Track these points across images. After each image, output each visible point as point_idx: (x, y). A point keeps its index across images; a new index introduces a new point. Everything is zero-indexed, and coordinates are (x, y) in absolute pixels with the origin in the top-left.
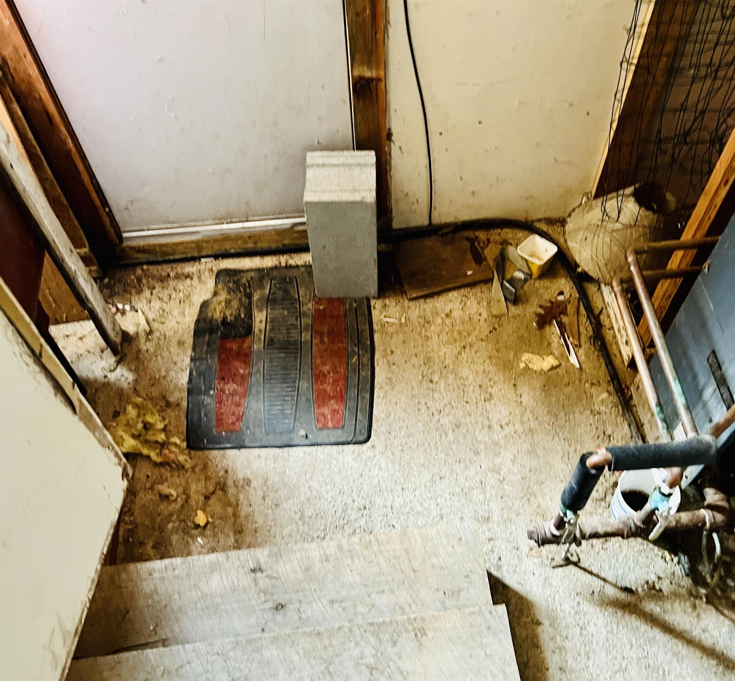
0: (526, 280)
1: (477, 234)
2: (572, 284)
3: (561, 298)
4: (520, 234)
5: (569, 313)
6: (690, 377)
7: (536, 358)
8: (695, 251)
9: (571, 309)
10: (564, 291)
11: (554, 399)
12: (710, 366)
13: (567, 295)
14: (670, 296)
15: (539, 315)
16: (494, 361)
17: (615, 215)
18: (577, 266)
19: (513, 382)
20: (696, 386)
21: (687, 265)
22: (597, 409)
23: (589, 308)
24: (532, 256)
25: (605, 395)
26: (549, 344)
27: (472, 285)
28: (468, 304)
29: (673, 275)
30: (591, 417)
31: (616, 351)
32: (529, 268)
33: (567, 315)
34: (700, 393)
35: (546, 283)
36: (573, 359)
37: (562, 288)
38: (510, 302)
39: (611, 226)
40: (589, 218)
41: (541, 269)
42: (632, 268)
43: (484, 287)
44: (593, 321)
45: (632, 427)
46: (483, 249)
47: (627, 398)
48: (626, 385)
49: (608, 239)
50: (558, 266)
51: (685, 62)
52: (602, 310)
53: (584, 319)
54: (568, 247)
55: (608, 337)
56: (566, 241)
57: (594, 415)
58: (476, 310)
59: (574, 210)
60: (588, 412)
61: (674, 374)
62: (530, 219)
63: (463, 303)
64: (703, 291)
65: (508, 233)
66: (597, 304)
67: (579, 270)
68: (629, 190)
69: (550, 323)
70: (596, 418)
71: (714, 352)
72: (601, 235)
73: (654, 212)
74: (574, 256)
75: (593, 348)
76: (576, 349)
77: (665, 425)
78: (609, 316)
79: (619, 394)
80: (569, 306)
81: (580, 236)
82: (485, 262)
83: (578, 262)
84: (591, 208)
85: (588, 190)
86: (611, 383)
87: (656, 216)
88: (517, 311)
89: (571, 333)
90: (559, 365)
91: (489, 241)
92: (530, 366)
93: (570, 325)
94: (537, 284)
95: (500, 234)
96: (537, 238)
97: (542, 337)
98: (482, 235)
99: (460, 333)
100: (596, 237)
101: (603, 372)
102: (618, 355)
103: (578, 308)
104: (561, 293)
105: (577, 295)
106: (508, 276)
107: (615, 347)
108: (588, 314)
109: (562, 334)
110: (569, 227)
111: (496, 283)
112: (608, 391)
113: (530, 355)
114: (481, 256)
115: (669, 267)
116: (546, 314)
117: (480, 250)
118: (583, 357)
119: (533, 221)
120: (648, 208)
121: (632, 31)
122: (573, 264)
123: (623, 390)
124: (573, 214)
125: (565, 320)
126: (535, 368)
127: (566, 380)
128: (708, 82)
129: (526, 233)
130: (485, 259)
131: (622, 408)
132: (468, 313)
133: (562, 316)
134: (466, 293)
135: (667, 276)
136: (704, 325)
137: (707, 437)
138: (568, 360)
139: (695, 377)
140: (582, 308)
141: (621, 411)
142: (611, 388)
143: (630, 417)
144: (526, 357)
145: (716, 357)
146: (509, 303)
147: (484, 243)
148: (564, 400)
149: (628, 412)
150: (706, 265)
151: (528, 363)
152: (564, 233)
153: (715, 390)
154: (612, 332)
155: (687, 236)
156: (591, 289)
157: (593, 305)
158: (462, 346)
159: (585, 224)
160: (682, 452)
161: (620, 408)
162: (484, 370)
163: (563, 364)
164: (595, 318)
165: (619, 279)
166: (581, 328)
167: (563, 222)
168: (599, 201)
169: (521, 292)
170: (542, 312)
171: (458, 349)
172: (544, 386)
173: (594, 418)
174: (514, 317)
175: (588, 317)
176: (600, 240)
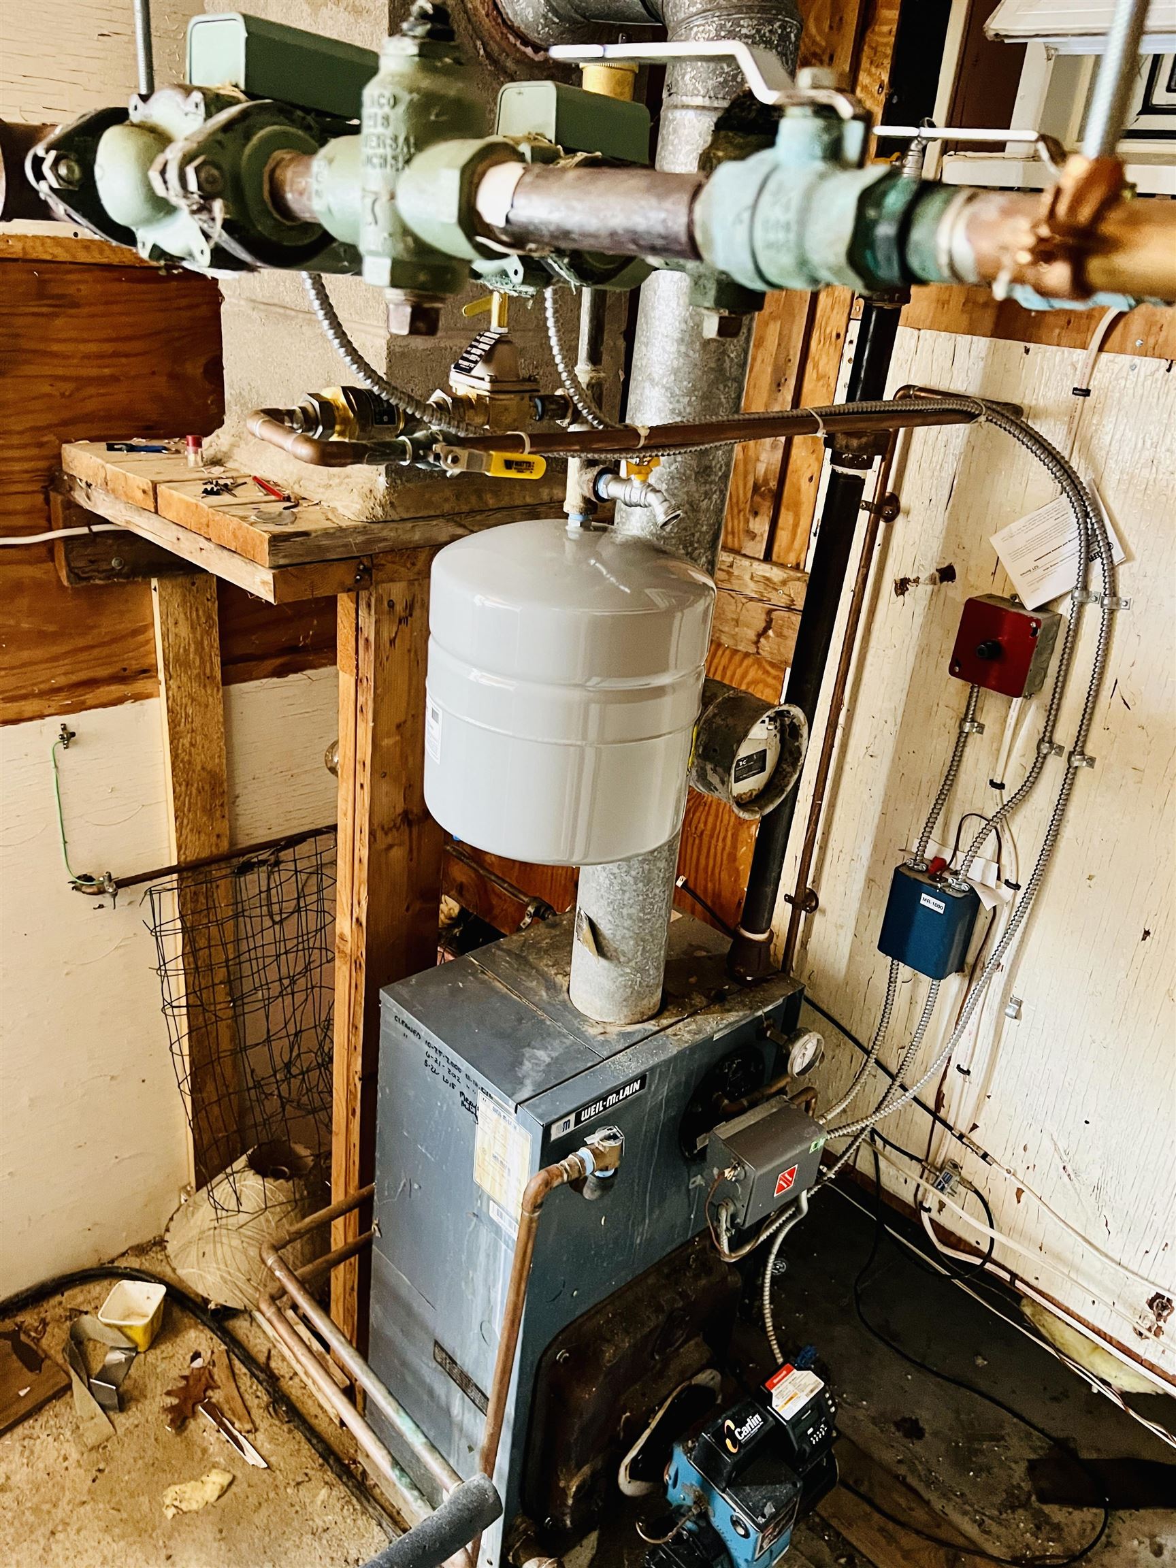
0: (130, 1361)
1: (19, 1319)
2: (210, 1334)
3: (198, 1363)
4: (96, 1289)
5: (219, 1383)
6: (426, 1398)
7: (188, 1488)
8: (356, 1211)
9: (220, 1374)
10: (200, 1350)
11: (244, 1546)
12: (440, 1364)
13: (207, 1355)
14: (352, 1289)
15: (171, 1409)
16: (117, 1531)
17: (233, 1205)
18: (206, 1301)
19: (163, 1553)
20: (439, 1407)
21: (355, 1237)
22: (321, 1523)
23: (248, 1359)
24: (127, 1316)
25: (324, 1492)
26: (204, 1451)
27: (35, 1410)
28: (37, 1449)
29: (343, 1257)
30: (316, 1544)
31: (314, 1410)
32: (128, 1338)
33: (219, 1387)
34: (448, 1412)
35: (166, 1348)
36: (252, 1457)
37: (195, 1347)
38: (112, 1408)
39: (233, 1221)
40: (199, 1223)
41: (149, 1330)
42: (278, 1273)
43: (59, 1406)
44: (262, 1376)
45: (384, 1525)
46: (37, 1341)
47: (359, 1478)
48: (350, 1459)
49: (236, 1242)
50: (177, 1312)
51: (247, 986)
52: (269, 1351)
53: (246, 1381)
54: (181, 1280)
55: (293, 1391)
56: (174, 1270)
57: (320, 1539)
58: (56, 1454)
59: (171, 1219)
60: (308, 1538)
61: (394, 1404)
62: (105, 1259)
63: (27, 1453)
64: (387, 1264)
65: (75, 1297)
66: (258, 1346)
67: (212, 1306)
68: (242, 1162)
69: (194, 1414)
70: (324, 1542)
71: (436, 1343)
72: (225, 1240)
73: (288, 1180)
74: (194, 1287)
75: (277, 1422)
76: (251, 1436)
77: (416, 1493)
78: (284, 1359)
79: (345, 1479)
80: (215, 1371)
81: (194, 1252)
82: (48, 1362)
83: (205, 1295)
84: (197, 1206)
85: (185, 1182)
86: (326, 1466)
87: (291, 1183)
88: (131, 1420)
89: (234, 1414)
90: (234, 1478)
91: (44, 1323)
92: (184, 1506)
93: (228, 1402)
94: (151, 1357)
95: (60, 1303)
96: (127, 1284)
97: (189, 1444)
98: (28, 1318)
99: (36, 1510)
100: (218, 1245)
101: (307, 1456)
102: (321, 1415)
103: (231, 1367)
104: (196, 1355)
105: (224, 1347)
106: (97, 1367)
107: (310, 1402)
108: (249, 1370)
109: (221, 1424)
110: (171, 1248)
111: (79, 1388)
112: (327, 1483)
113: (177, 1488)
114: (36, 1353)
115: (333, 1248)
116: (184, 1401)
117: (32, 1344)
118: (267, 1445)
119: (112, 1261)
120: (277, 1175)
121: (162, 970)
122: (199, 1300)
123: (348, 1466)
124: (172, 1225)
125: (216, 1396)
126: (194, 1507)
127: (253, 1500)
128: (288, 999)
129: (106, 1283)
130: (48, 1357)
131: (358, 1500)
132: (41, 1465)
133: (210, 1393)
134: (26, 1432)
135: (336, 1263)
136: (409, 1311)
137: (476, 1478)
138: (245, 1462)
139: (431, 1393)
140: (236, 1362)
141: (358, 1507)
142: (330, 1476)
143: (374, 1508)
144: (170, 1495)
145: (443, 1350)
146: (111, 1413)
147: (36, 1331)
148: (261, 1539)
149: (369, 1501)
150: (374, 1226)
151: (177, 1503)
152: (167, 1257)
153: (463, 1399)
154: (296, 1380)
155: (338, 1196)
156: (240, 1326)
157: (254, 1351)
158: (48, 1533)
159: (195, 1232)
160: (449, 1523)
161: (354, 1501)
162: (105, 1558)
163: (239, 1475)
164: (262, 1371)
165: (267, 1297)
166: (246, 1397)
167: (160, 1243)
168: (204, 1192)
169: (127, 1385)
170: (175, 1401)
171: (42, 1542)
172: (221, 1531)
173: (321, 1544)
174: (129, 1432)
175: (253, 1375)
176: (226, 1248)
